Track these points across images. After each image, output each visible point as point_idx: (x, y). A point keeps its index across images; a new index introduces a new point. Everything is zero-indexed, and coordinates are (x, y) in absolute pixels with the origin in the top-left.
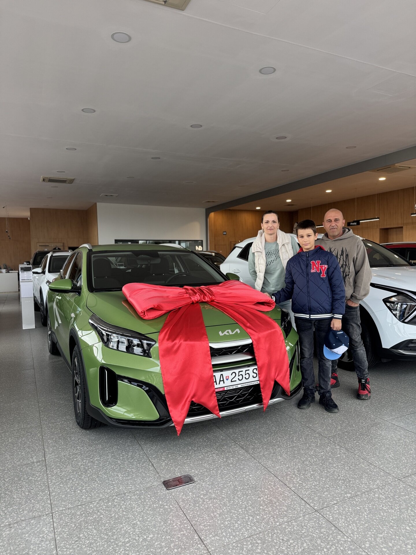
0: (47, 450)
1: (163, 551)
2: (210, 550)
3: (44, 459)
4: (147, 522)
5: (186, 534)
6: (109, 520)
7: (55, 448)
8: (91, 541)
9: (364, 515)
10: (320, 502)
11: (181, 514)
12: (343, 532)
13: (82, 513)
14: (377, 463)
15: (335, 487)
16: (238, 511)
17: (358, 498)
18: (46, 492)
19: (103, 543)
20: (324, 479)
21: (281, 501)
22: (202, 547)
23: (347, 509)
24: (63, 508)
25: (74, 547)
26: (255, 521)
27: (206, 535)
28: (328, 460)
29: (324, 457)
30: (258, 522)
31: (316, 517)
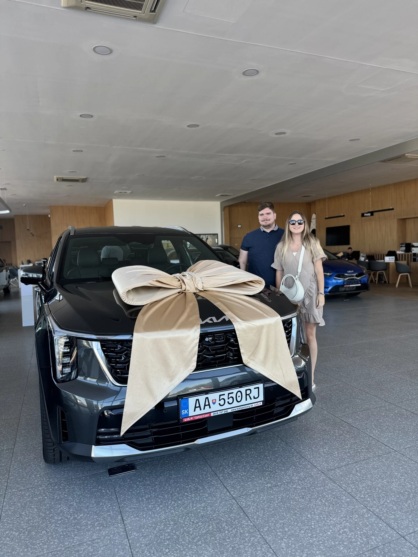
0: (18, 439)
1: (87, 528)
2: (127, 529)
3: (13, 447)
4: (82, 504)
5: (112, 515)
6: (50, 501)
7: (26, 438)
8: (29, 518)
9: (274, 503)
10: (240, 491)
11: (113, 498)
12: (249, 518)
13: (30, 494)
14: (309, 456)
15: (260, 477)
16: (164, 497)
17: (277, 488)
18: (6, 476)
19: (39, 520)
20: (253, 470)
21: (206, 489)
22: (121, 525)
23: (262, 497)
24: (16, 490)
25: (14, 522)
26: (176, 505)
27: (128, 516)
28: (264, 453)
29: (262, 450)
30: (177, 506)
31: (230, 504)
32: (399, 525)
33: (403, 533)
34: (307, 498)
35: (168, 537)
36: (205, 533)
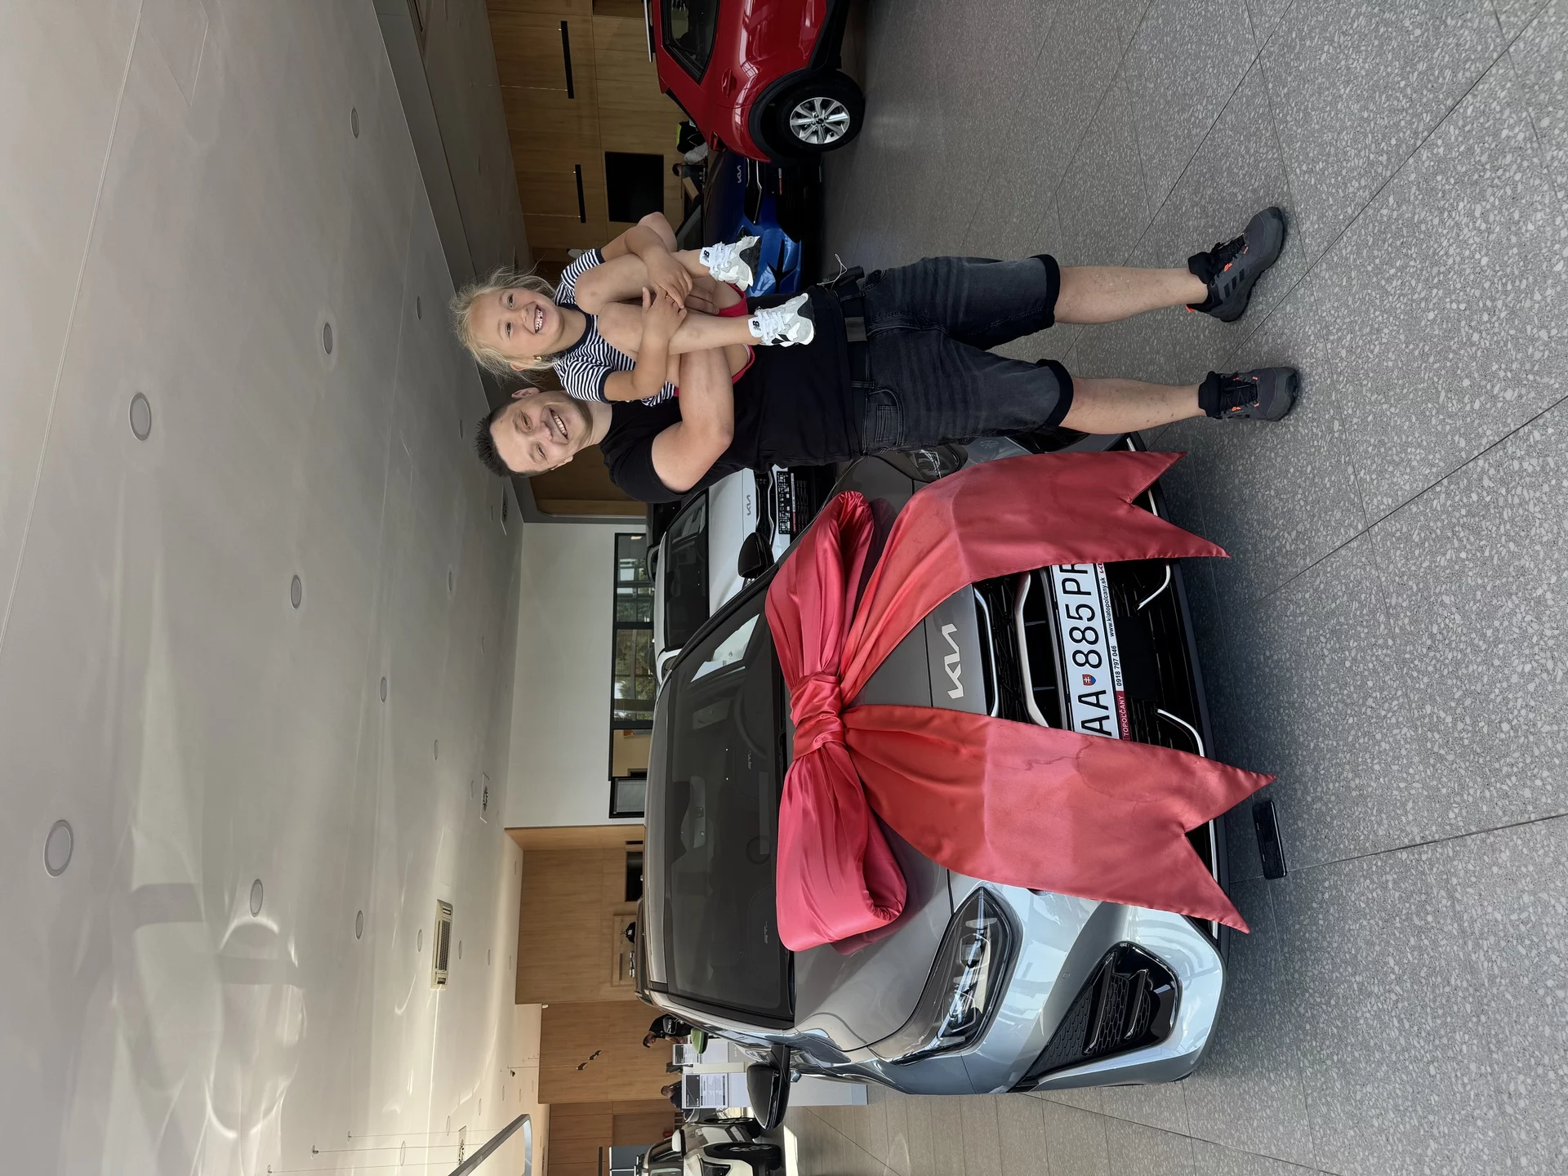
0: (1168, 1125)
1: (1429, 950)
2: (1437, 837)
3: (1188, 1140)
4: (1359, 957)
5: (1395, 876)
6: (1346, 1045)
7: (1164, 1103)
8: (1390, 1107)
9: (1388, 413)
10: (1348, 510)
11: (1347, 869)
12: (1426, 488)
13: (1323, 1100)
15: (1313, 450)
16: (1352, 727)
17: (1346, 405)
18: (1267, 1164)
19: (1398, 1080)
20: (1292, 470)
21: (1337, 607)
22: (1427, 852)
23: (1370, 449)
24: (1309, 1140)
25: (1401, 1150)
26: (1378, 694)
27: (1401, 830)
30: (1382, 690)
31: (1384, 539)
32: (1473, 57)
33: (1495, 46)
34: (1380, 318)
35: (1468, 722)
36: (1463, 617)
